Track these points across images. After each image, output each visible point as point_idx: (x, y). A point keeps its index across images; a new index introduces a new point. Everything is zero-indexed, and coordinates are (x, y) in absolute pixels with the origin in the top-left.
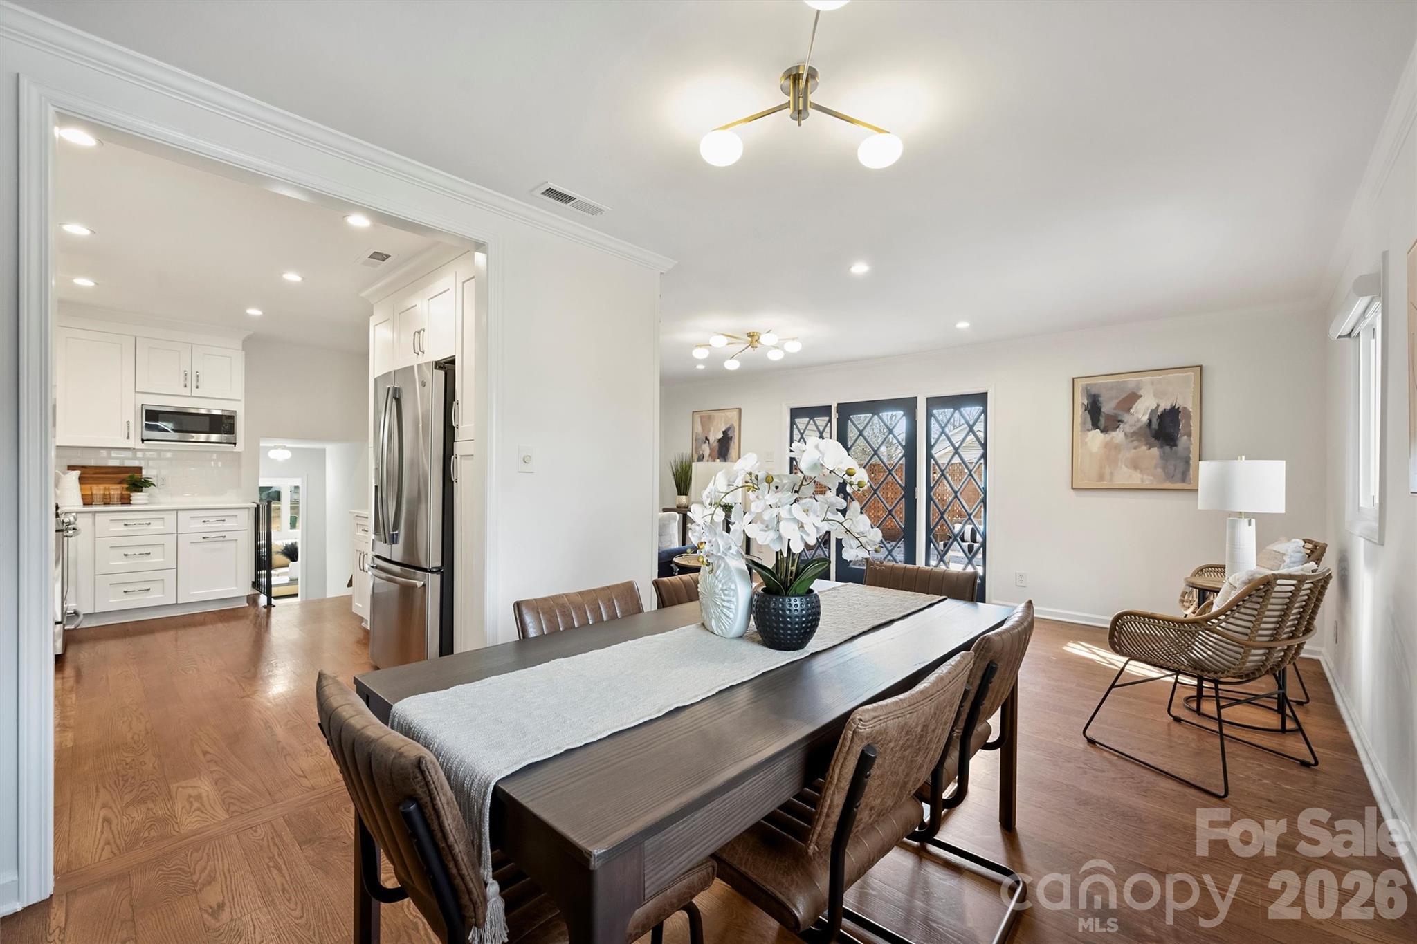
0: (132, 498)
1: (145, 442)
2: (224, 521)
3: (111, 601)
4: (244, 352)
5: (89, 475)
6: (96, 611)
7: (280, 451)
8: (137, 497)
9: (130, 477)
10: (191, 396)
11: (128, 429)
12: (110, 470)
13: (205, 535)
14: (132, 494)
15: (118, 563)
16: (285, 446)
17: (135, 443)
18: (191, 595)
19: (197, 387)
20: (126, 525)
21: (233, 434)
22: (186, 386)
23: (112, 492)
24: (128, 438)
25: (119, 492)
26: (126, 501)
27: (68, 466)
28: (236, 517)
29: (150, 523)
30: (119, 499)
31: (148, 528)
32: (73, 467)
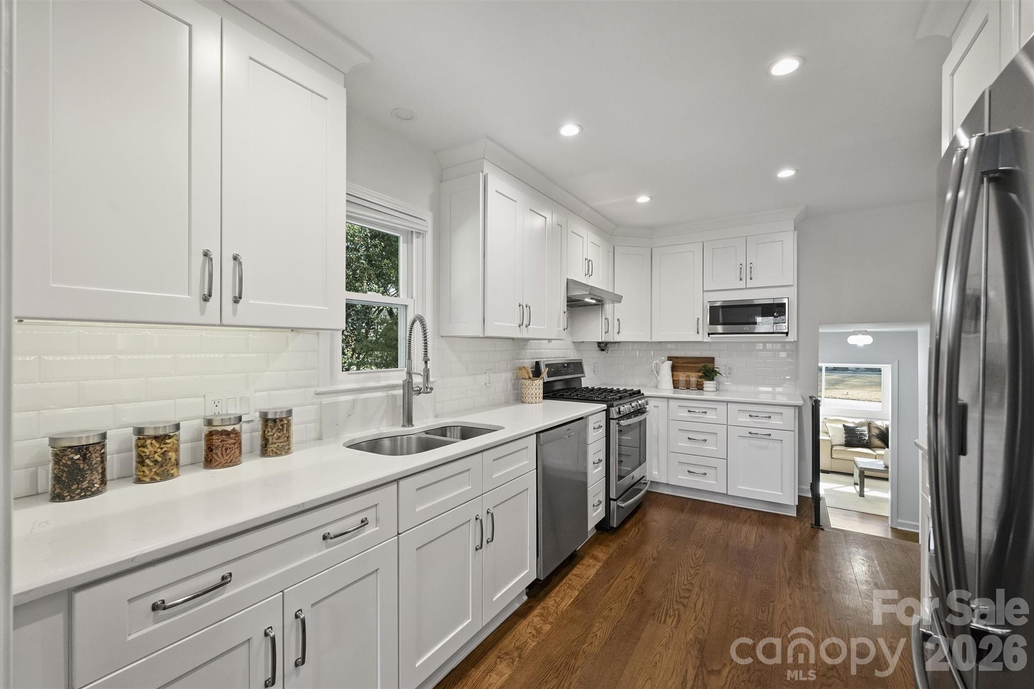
0: (704, 386)
1: (712, 336)
2: (770, 417)
3: (679, 477)
4: (796, 233)
5: (678, 365)
7: (860, 337)
8: (709, 385)
9: (704, 366)
10: (746, 288)
11: (698, 325)
12: (693, 360)
13: (751, 430)
14: (704, 382)
15: (685, 445)
16: (866, 331)
17: (703, 337)
18: (739, 489)
19: (751, 279)
20: (689, 411)
21: (785, 322)
22: (741, 280)
23: (692, 379)
24: (698, 332)
25: (696, 380)
26: (700, 387)
27: (668, 357)
28: (782, 415)
29: (706, 412)
30: (696, 385)
31: (705, 416)
32: (669, 359)
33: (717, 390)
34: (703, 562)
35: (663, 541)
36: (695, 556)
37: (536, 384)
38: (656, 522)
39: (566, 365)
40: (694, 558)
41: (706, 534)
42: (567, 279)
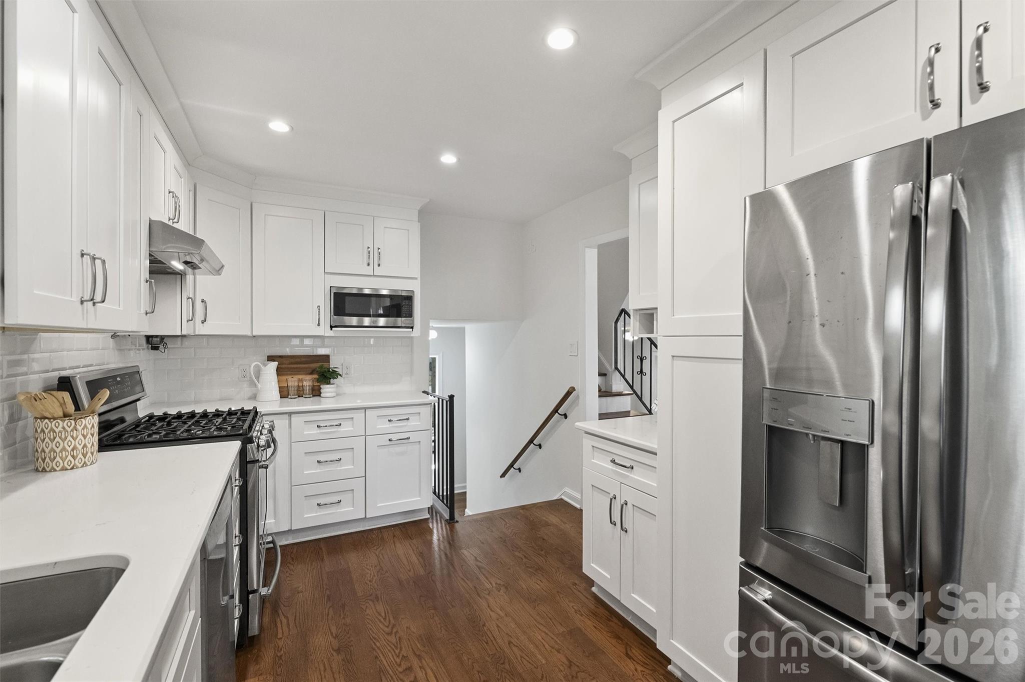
0: (322, 391)
1: (334, 329)
2: (408, 419)
3: (306, 516)
4: (419, 224)
5: (286, 366)
6: (293, 529)
8: (327, 390)
9: (321, 367)
10: (374, 276)
11: (319, 314)
12: (302, 360)
13: (390, 436)
14: (322, 386)
15: (313, 471)
17: (324, 330)
18: (378, 507)
19: (379, 266)
20: (317, 427)
21: (411, 317)
22: (369, 265)
23: (305, 383)
24: (319, 325)
25: (311, 384)
26: (316, 394)
27: (268, 356)
28: (419, 415)
29: (341, 425)
30: (311, 391)
31: (339, 430)
32: (271, 358)
33: (338, 395)
34: (394, 618)
35: (330, 616)
36: (381, 616)
37: (85, 426)
38: (302, 592)
39: (119, 379)
40: (382, 620)
41: (369, 579)
42: (150, 221)
